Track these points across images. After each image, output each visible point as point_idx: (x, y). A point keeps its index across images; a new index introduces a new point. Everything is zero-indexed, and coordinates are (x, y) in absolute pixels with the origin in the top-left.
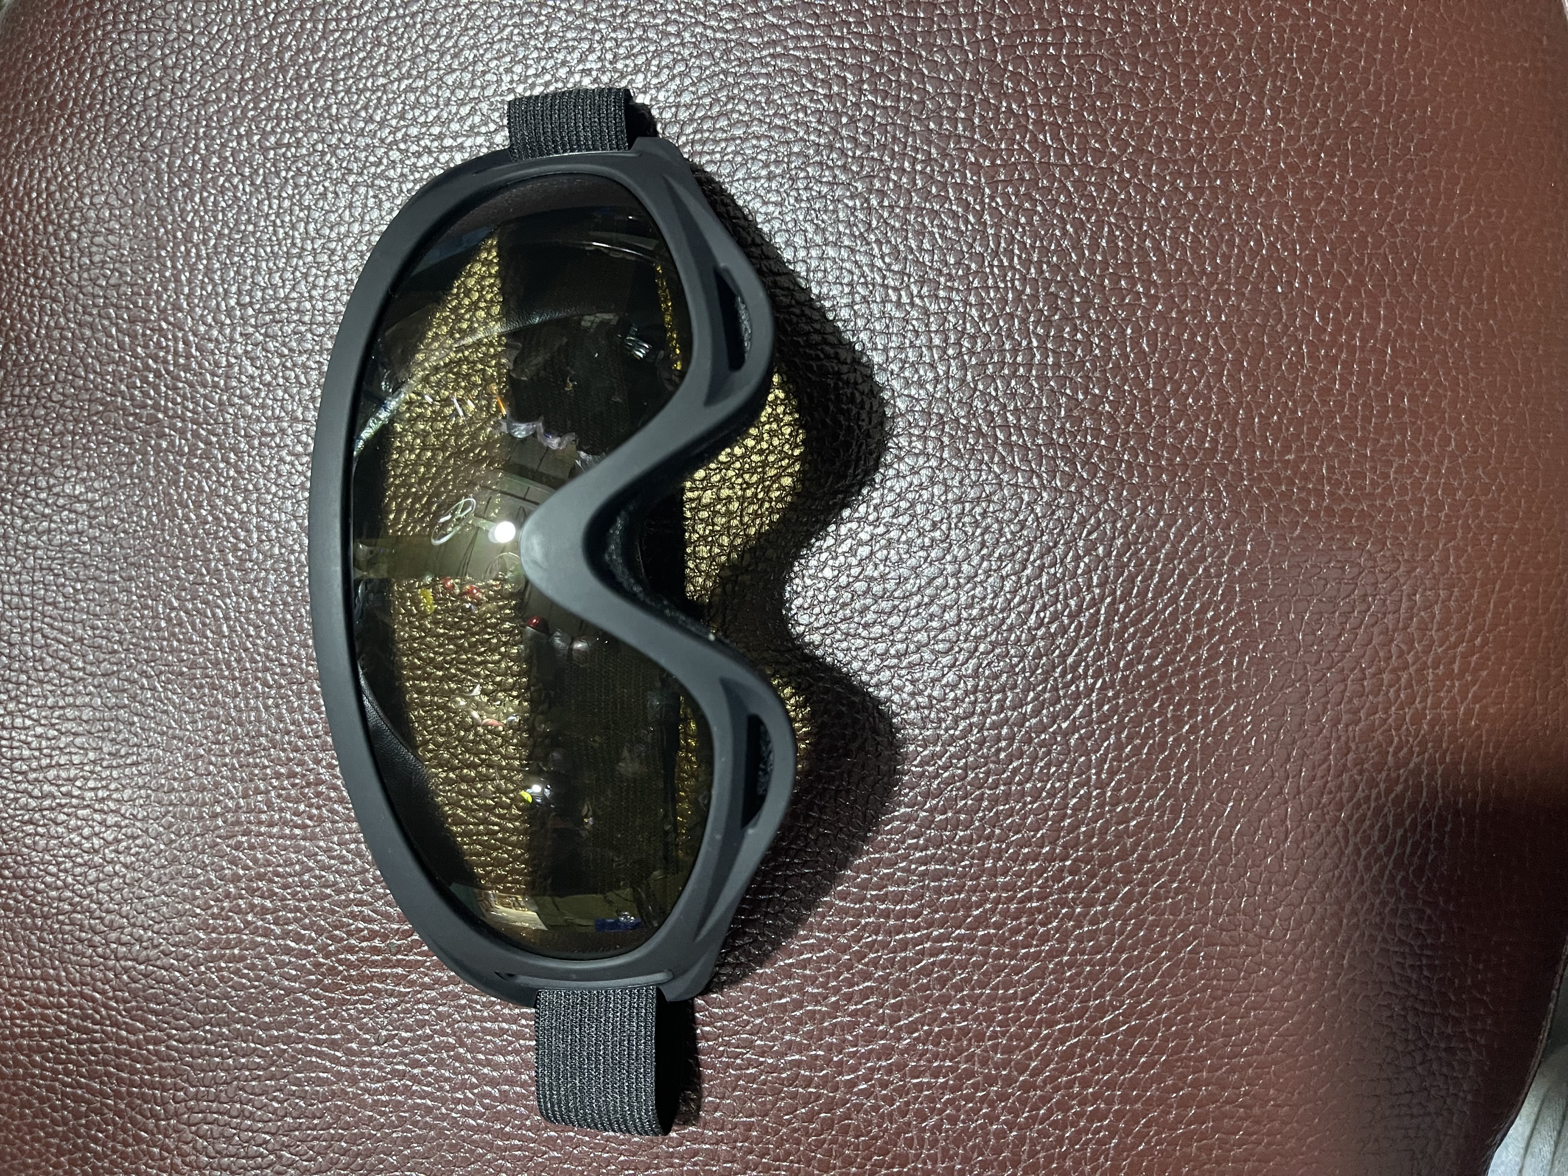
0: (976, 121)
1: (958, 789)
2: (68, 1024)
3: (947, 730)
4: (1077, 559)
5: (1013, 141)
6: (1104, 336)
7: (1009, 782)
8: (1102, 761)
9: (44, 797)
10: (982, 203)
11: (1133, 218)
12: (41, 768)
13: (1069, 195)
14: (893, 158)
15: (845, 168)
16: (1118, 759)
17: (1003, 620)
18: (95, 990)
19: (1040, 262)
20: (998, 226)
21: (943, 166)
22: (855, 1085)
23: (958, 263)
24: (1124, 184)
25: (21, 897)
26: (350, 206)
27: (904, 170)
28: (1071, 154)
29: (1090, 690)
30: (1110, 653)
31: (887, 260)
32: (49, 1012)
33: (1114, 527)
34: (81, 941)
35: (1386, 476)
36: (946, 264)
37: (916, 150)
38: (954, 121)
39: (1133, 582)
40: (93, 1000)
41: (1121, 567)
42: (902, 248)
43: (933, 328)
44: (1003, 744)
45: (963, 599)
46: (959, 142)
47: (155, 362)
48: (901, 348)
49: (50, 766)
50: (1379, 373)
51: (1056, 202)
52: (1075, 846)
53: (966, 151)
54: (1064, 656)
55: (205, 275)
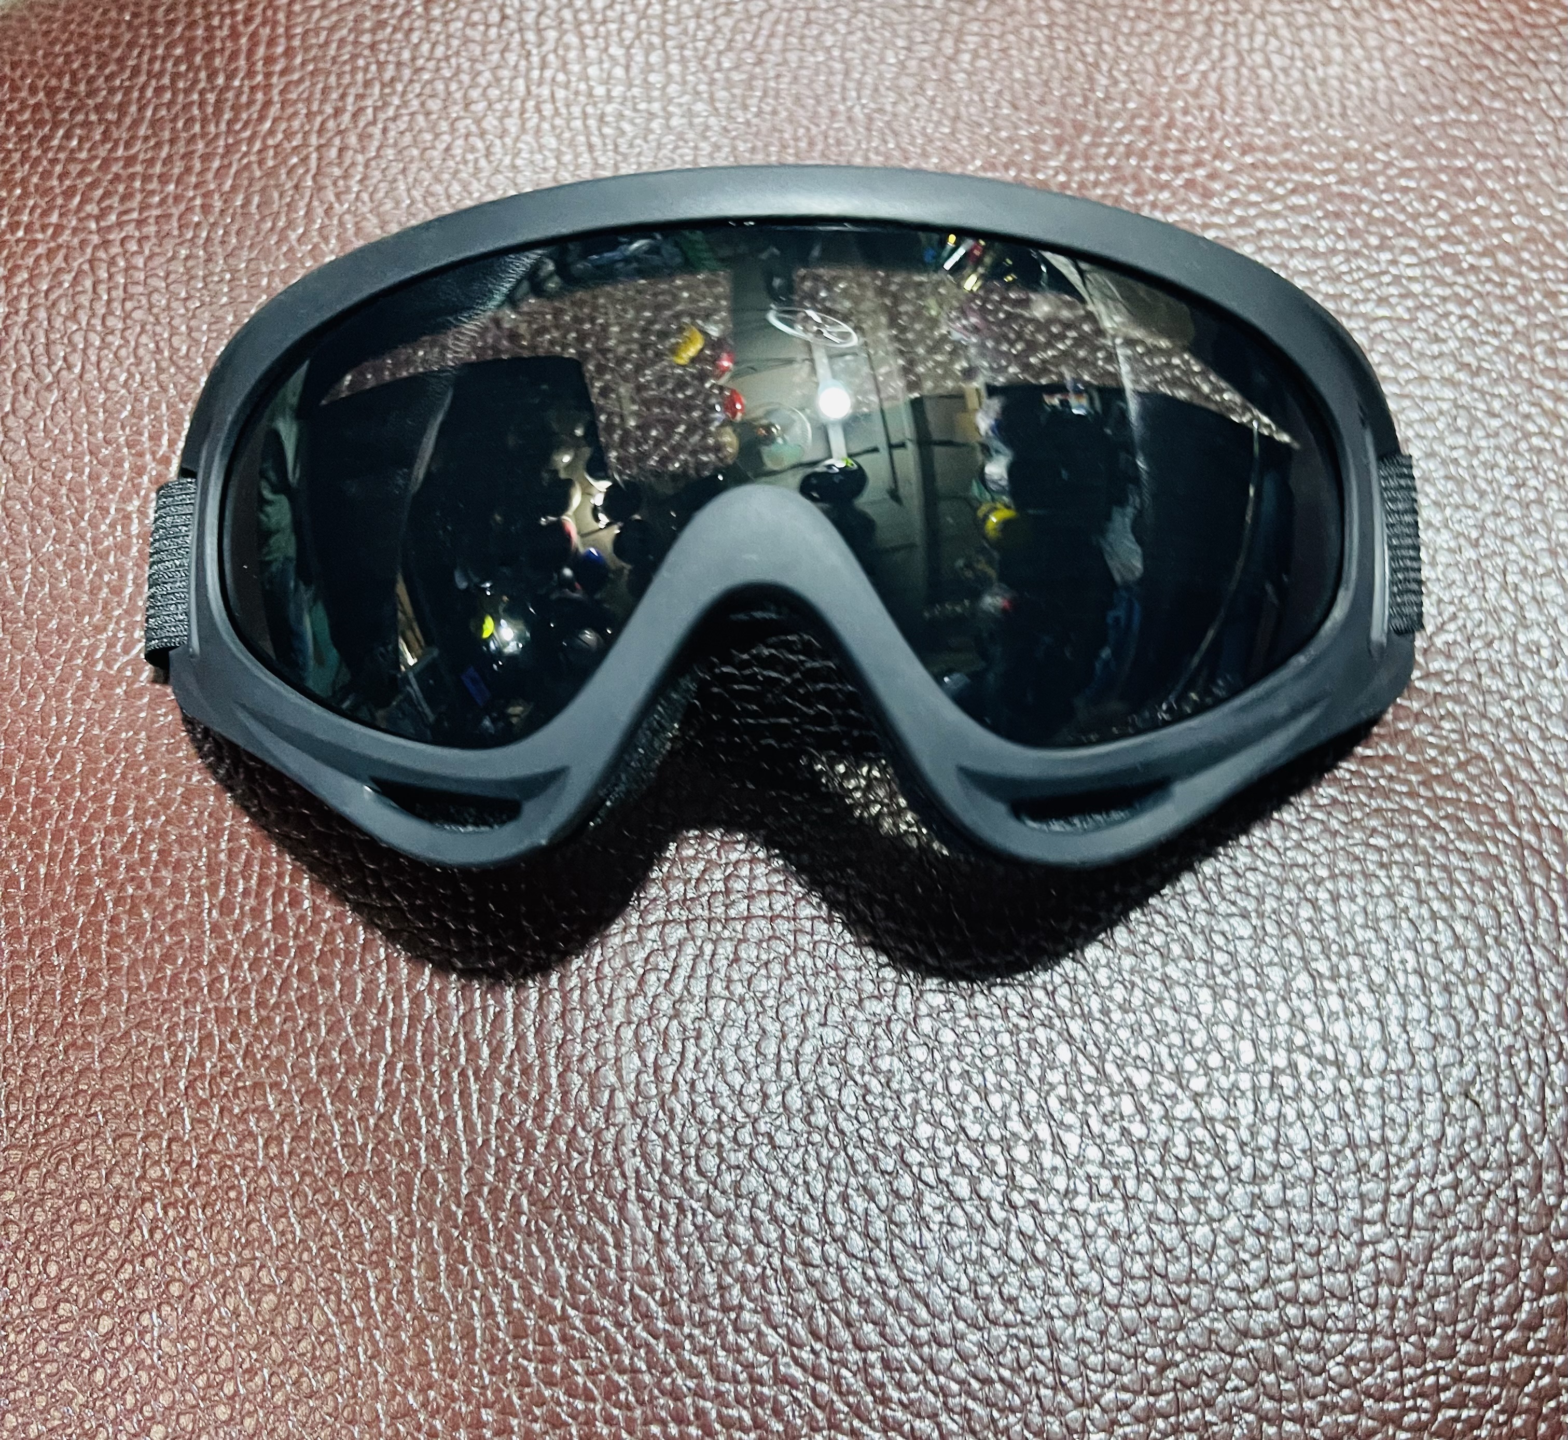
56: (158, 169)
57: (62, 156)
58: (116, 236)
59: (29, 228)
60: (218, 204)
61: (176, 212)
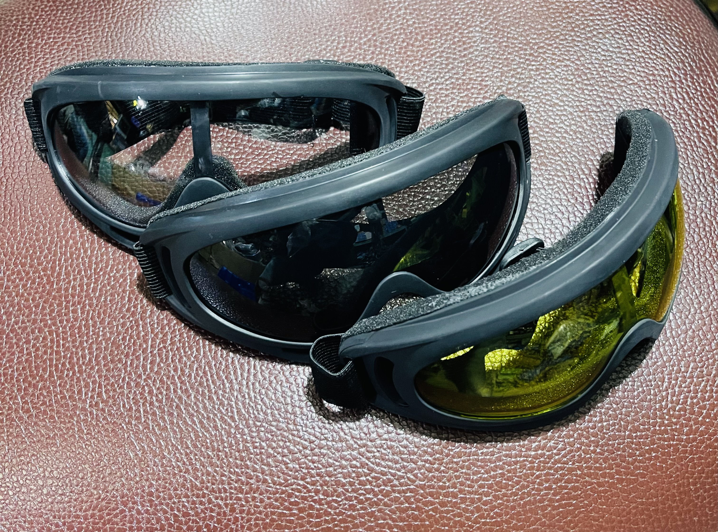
56: (93, 19)
57: (62, 18)
58: (83, 38)
59: (54, 38)
60: (113, 26)
61: (100, 29)
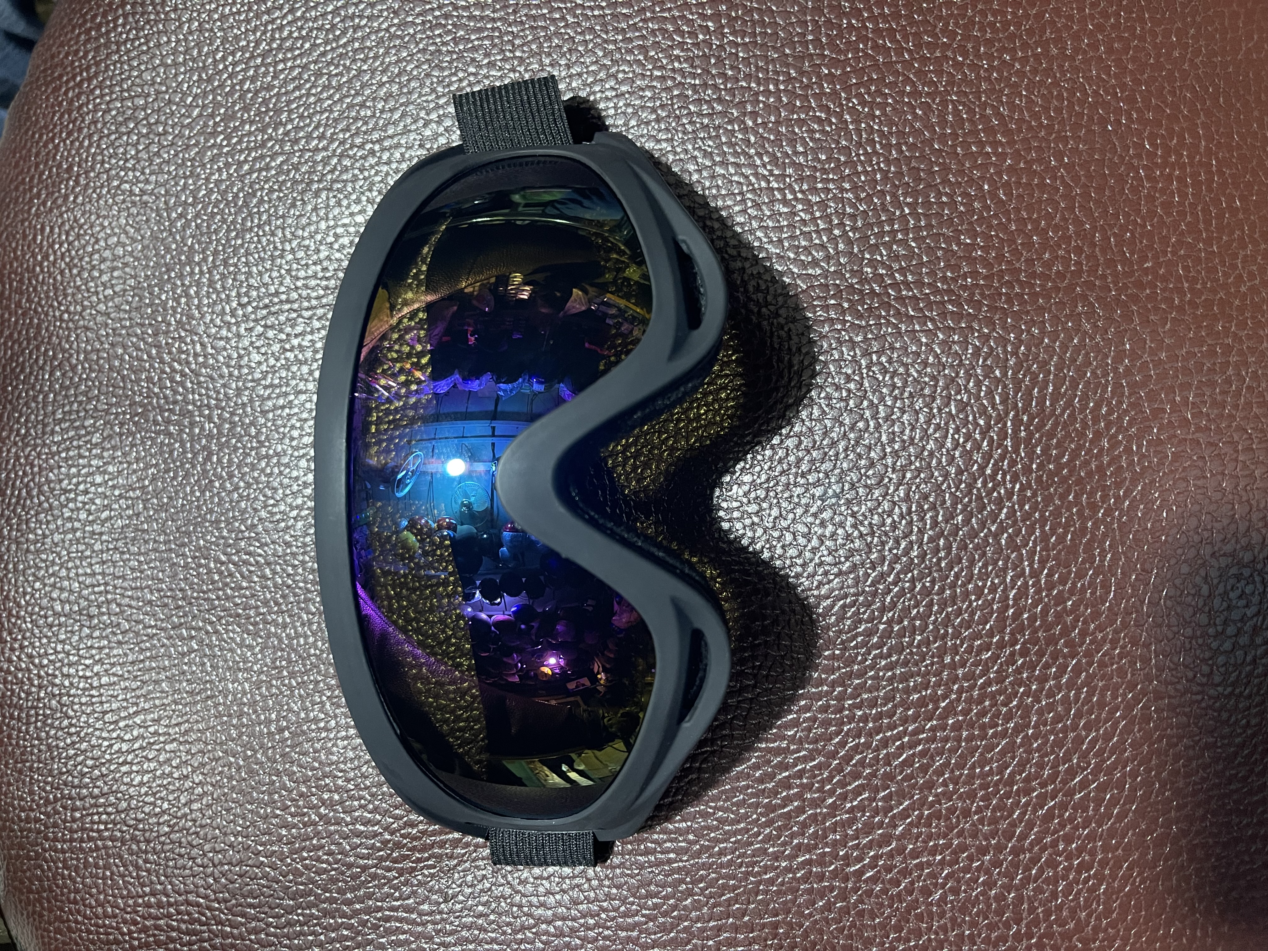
0: (824, 40)
1: (910, 600)
2: (178, 930)
3: (890, 550)
4: (979, 384)
5: (858, 50)
6: (965, 195)
7: (953, 586)
8: (1032, 553)
9: (136, 739)
10: (841, 105)
11: (971, 93)
12: (129, 717)
13: (913, 84)
14: (759, 84)
15: (720, 100)
16: (1045, 548)
17: (924, 448)
18: (198, 896)
19: (899, 144)
20: (857, 122)
21: (802, 82)
22: (863, 873)
23: (829, 159)
24: (958, 66)
25: (125, 828)
26: (315, 209)
27: (770, 91)
28: (909, 51)
29: (1010, 494)
30: (1022, 459)
31: (769, 167)
32: (162, 922)
33: (1005, 351)
34: (181, 856)
35: (1234, 267)
36: (819, 161)
37: (777, 73)
38: (805, 44)
39: (1031, 394)
40: (198, 905)
41: (1018, 384)
42: (779, 155)
43: (818, 214)
44: (942, 554)
45: (884, 438)
46: (813, 60)
47: (180, 364)
48: (792, 237)
49: (136, 713)
50: (1210, 181)
51: (902, 93)
52: (1021, 629)
53: (819, 66)
54: (982, 468)
55: (209, 286)
